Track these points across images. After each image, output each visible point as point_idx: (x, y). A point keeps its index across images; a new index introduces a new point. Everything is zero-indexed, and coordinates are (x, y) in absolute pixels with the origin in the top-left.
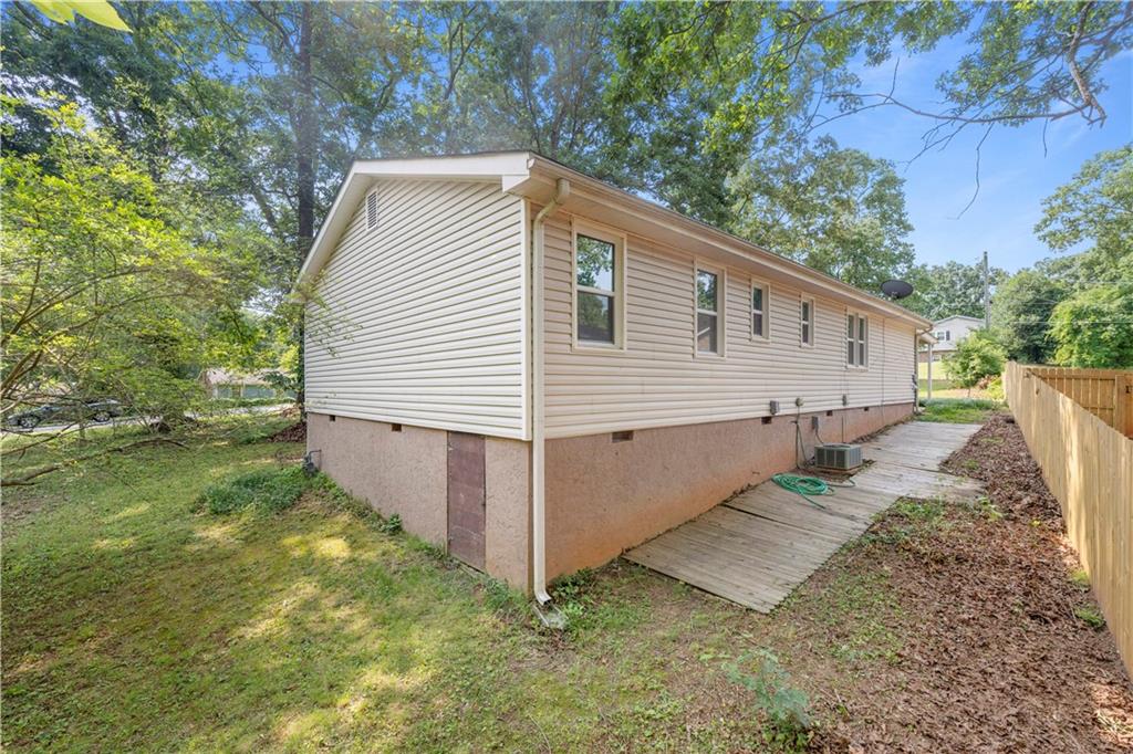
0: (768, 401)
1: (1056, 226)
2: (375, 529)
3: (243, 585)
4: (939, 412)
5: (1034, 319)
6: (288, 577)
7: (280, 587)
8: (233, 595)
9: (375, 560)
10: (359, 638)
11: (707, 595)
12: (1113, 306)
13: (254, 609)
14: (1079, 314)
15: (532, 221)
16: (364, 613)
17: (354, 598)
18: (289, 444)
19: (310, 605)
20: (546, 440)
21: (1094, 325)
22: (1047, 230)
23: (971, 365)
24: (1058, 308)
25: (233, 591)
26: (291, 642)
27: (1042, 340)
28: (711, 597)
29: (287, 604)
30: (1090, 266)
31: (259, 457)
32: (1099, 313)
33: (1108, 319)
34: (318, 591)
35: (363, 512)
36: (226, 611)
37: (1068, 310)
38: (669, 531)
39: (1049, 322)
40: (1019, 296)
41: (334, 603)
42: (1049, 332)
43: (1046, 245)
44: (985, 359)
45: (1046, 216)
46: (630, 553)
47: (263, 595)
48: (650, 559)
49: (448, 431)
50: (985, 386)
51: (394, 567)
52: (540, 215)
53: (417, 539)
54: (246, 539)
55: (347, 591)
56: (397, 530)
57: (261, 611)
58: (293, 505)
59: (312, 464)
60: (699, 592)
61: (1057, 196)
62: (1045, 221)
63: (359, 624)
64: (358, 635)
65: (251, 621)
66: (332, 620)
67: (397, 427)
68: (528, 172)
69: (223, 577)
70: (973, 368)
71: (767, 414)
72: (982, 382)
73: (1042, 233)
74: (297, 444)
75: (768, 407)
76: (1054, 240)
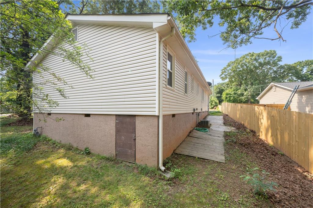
0: (193, 108)
1: (223, 76)
2: (79, 154)
3: (24, 184)
4: (212, 113)
5: (219, 95)
6: (47, 177)
7: (45, 182)
8: (20, 190)
9: (86, 165)
10: (97, 196)
11: (205, 160)
12: (232, 93)
13: (36, 194)
14: (227, 94)
15: (160, 41)
16: (93, 185)
17: (85, 180)
18: (18, 127)
19: (65, 187)
20: (163, 116)
21: (229, 97)
22: (222, 76)
23: (213, 104)
24: (223, 93)
25: (19, 187)
26: (64, 205)
27: (221, 100)
28: (207, 161)
29: (53, 189)
30: (227, 85)
31: (6, 132)
32: (230, 94)
33: (231, 96)
34: (65, 181)
35: (69, 148)
36: (20, 198)
37: (225, 93)
38: (180, 144)
39: (222, 96)
40: (217, 90)
41: (76, 184)
42: (222, 98)
43: (221, 79)
44: (215, 103)
45: (222, 73)
46: (175, 151)
47: (38, 187)
48: (182, 152)
49: (116, 115)
50: (216, 109)
51: (95, 166)
52: (163, 39)
53: (99, 155)
54: (15, 164)
55: (79, 178)
56: (88, 153)
57: (40, 194)
58: (33, 149)
59: (38, 133)
60: (202, 160)
61: (224, 69)
62: (221, 74)
63: (94, 190)
64: (96, 195)
65: (37, 200)
66: (79, 191)
67: (88, 115)
68: (167, 21)
69: (9, 182)
70: (213, 105)
71: (193, 112)
72: (215, 108)
73: (221, 77)
74: (23, 127)
75: (193, 110)
76: (223, 79)
